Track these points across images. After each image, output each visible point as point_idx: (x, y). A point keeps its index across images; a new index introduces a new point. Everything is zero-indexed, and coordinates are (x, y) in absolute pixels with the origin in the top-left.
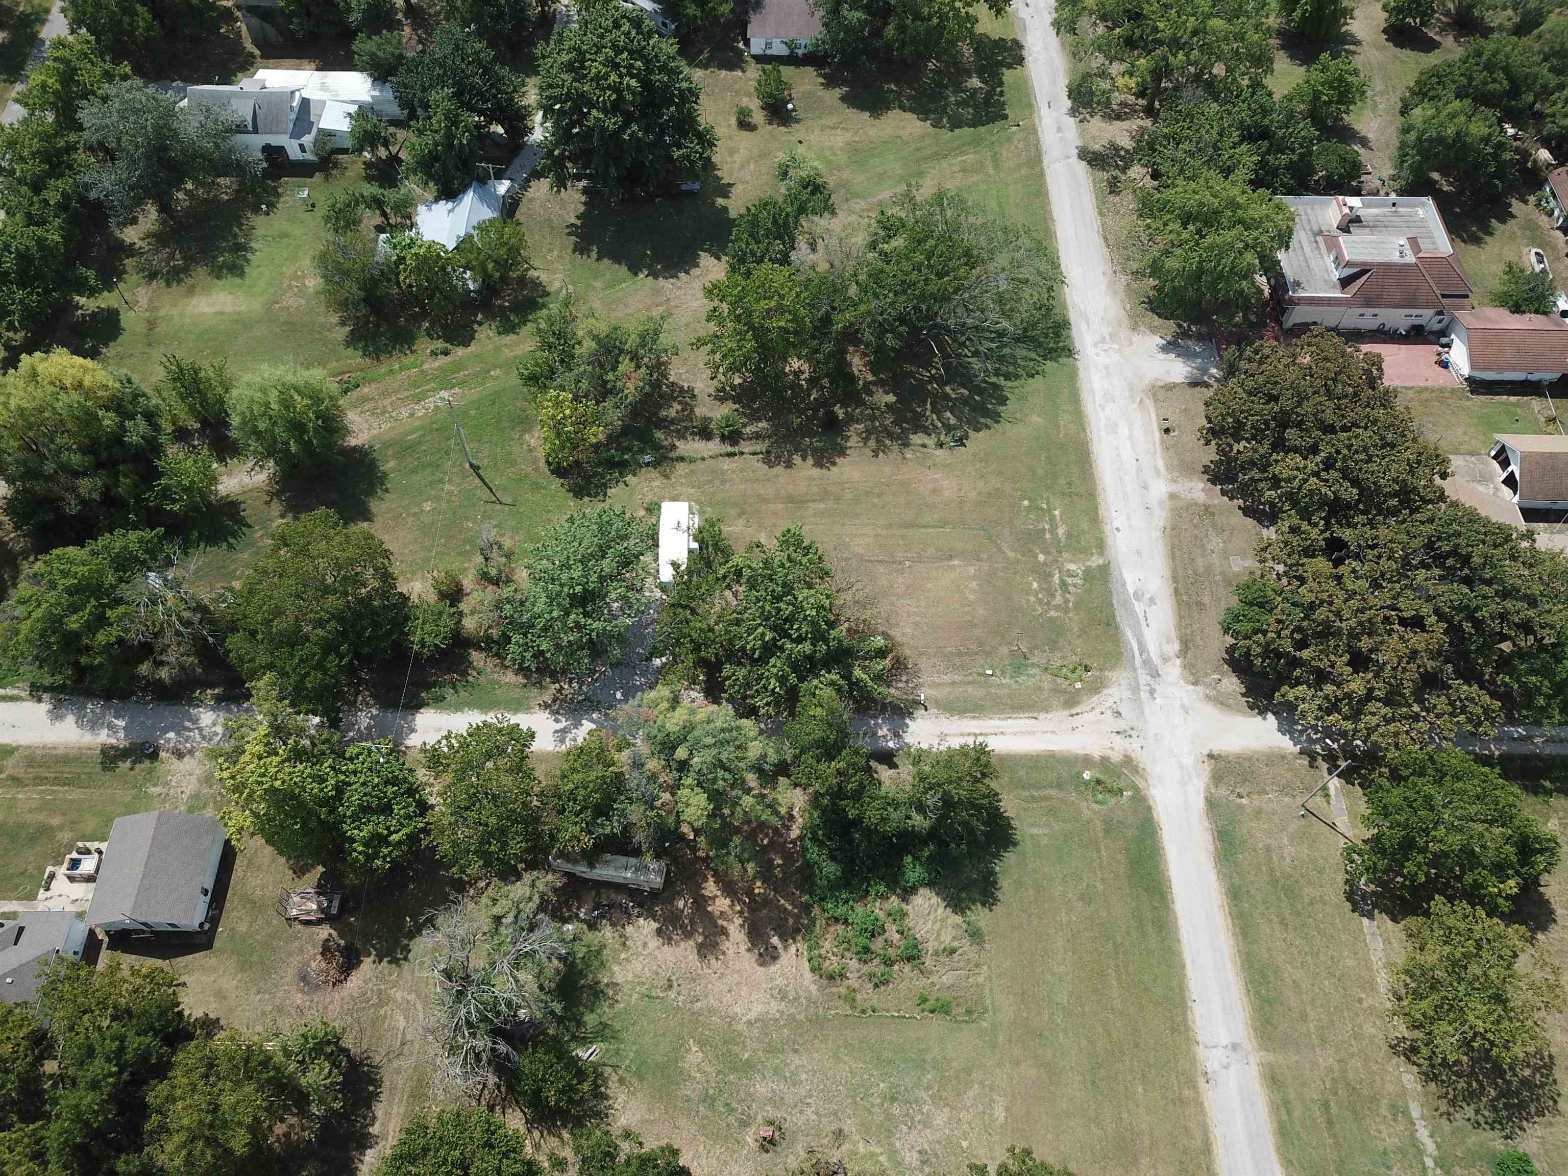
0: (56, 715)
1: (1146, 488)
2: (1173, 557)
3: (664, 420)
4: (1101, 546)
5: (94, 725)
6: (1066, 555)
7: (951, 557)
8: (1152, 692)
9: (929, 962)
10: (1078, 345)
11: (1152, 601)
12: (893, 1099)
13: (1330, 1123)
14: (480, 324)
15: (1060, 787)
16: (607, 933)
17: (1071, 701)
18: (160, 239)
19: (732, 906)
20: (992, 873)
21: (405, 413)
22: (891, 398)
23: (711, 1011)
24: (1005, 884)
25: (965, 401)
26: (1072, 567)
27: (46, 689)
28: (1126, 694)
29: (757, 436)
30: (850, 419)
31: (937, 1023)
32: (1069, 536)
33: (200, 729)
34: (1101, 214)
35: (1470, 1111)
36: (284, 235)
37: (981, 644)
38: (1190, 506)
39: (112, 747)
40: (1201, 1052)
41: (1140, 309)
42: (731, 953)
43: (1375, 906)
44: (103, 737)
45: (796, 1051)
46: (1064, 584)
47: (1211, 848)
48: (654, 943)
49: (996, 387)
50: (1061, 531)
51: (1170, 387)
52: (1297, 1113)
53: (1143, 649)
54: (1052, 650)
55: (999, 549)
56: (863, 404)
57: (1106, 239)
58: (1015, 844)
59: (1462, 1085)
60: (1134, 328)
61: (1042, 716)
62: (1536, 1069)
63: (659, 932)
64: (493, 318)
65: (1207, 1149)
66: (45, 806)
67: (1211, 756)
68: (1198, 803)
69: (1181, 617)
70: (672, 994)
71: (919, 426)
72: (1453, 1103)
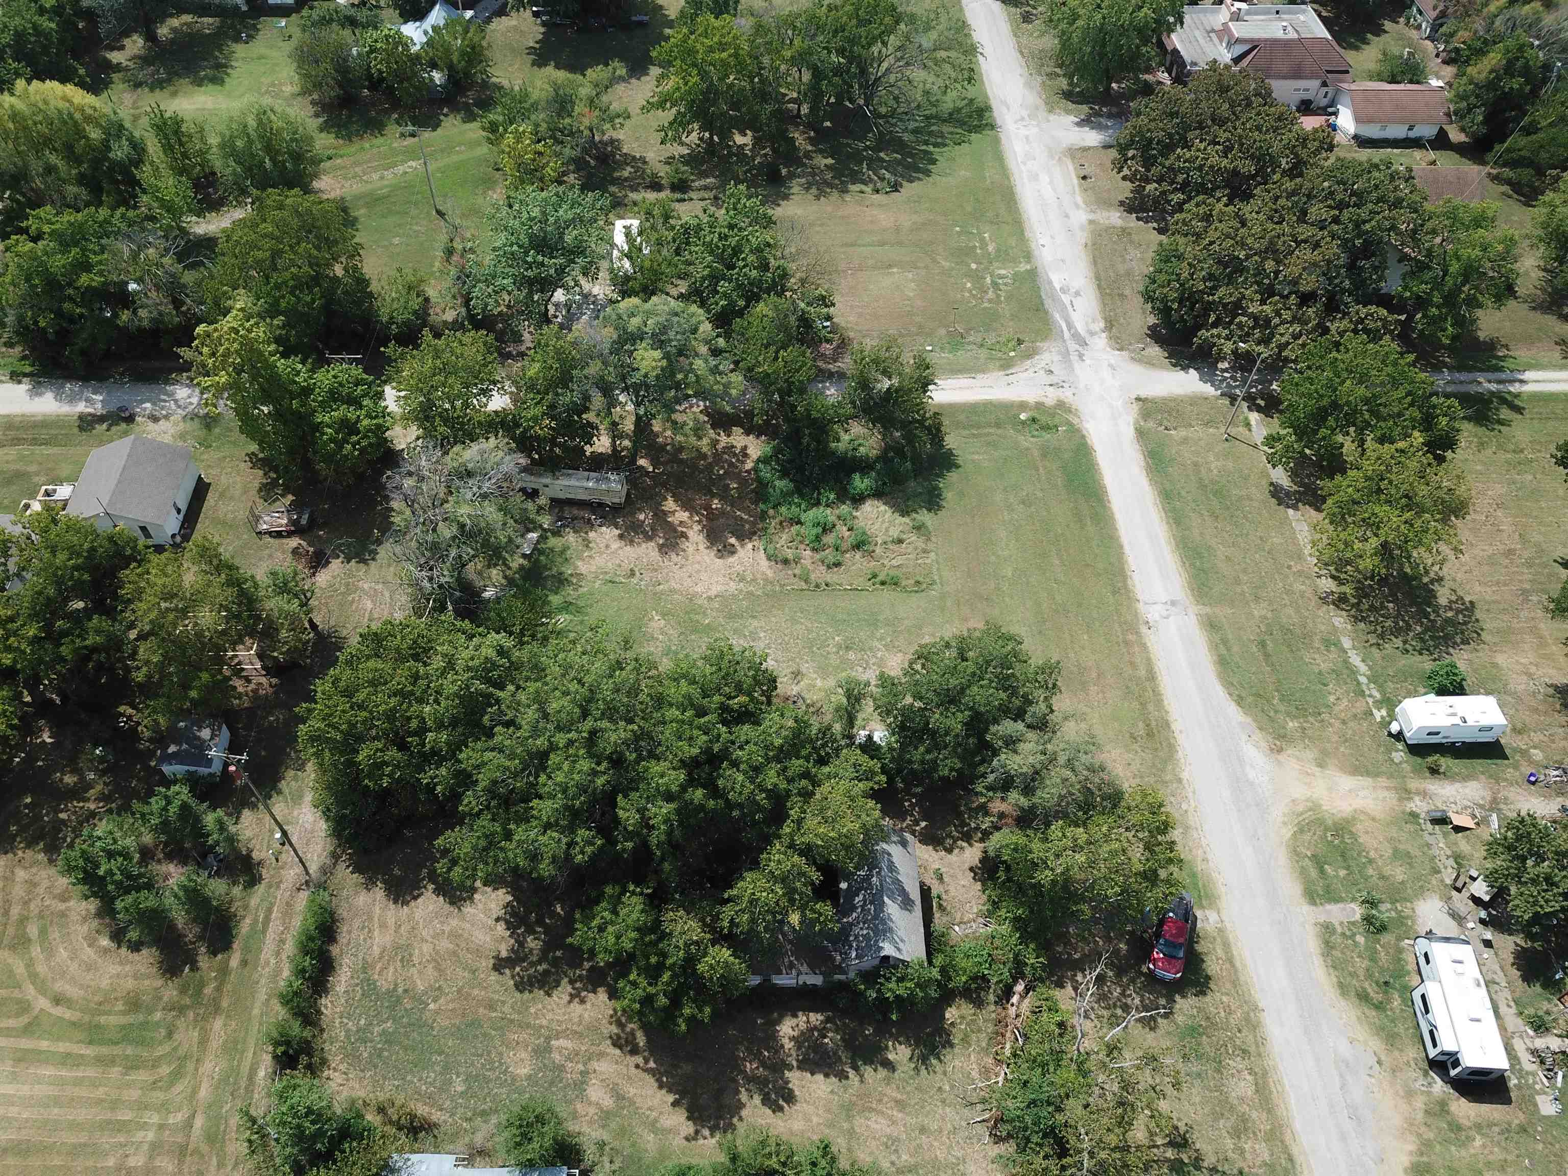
0: (35, 391)
1: (1067, 216)
2: (1095, 263)
3: (619, 178)
4: (1028, 256)
5: (72, 400)
6: (996, 264)
7: (890, 266)
8: (1081, 356)
9: (878, 550)
10: (999, 122)
11: (1077, 294)
12: (848, 648)
13: (1267, 656)
14: (446, 115)
15: (998, 425)
16: (571, 538)
17: (1006, 365)
18: (144, 60)
19: (691, 517)
20: (937, 488)
21: (375, 176)
22: (830, 161)
23: (673, 591)
24: (949, 496)
25: (899, 163)
26: (1003, 272)
27: (25, 375)
28: (1056, 358)
29: (706, 188)
30: (792, 176)
31: (887, 594)
32: (998, 251)
33: (176, 401)
34: (1015, 35)
35: (1398, 642)
36: (261, 57)
37: (920, 327)
38: (1109, 229)
39: (90, 414)
40: (1140, 606)
41: (1056, 98)
42: (691, 550)
43: (1298, 500)
44: (81, 407)
45: (754, 617)
46: (995, 284)
47: (1143, 464)
48: (616, 545)
49: (926, 152)
50: (990, 248)
51: (1086, 149)
52: (1235, 649)
53: (1070, 326)
54: (987, 331)
55: (934, 261)
56: (804, 165)
57: (1021, 53)
58: (958, 467)
59: (1389, 623)
60: (1051, 111)
61: (979, 376)
62: (1458, 611)
63: (621, 537)
64: (458, 111)
65: (1152, 676)
66: (22, 458)
67: (1138, 399)
68: (1129, 432)
69: (1105, 305)
70: (634, 581)
71: (856, 178)
72: (1382, 636)
